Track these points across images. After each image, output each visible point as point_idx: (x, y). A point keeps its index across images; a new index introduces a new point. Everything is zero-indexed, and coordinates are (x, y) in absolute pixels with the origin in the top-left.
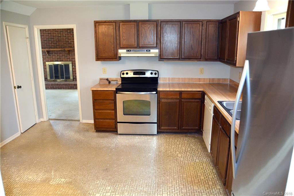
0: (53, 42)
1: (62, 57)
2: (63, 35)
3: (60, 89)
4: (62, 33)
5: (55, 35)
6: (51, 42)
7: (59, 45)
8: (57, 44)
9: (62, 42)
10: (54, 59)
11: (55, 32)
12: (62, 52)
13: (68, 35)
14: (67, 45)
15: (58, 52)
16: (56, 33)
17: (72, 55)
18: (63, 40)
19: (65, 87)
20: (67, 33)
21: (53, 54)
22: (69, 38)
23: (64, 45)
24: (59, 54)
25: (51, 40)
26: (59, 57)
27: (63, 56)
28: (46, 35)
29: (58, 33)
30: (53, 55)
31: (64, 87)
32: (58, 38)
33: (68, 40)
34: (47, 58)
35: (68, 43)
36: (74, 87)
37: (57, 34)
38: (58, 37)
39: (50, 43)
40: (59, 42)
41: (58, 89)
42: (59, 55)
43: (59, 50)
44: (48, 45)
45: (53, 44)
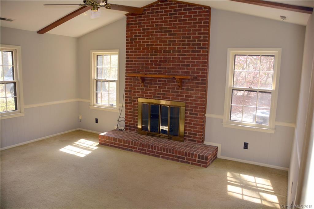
0: (153, 61)
1: (167, 91)
2: (175, 48)
4: (173, 45)
5: (160, 48)
6: (151, 61)
7: (165, 68)
8: (161, 65)
9: (172, 62)
10: (153, 93)
11: (160, 42)
12: (168, 81)
13: (185, 48)
14: (180, 69)
15: (162, 81)
16: (161, 45)
17: (188, 89)
18: (173, 58)
20: (183, 45)
21: (152, 84)
22: (185, 55)
23: (174, 68)
24: (163, 84)
25: (150, 58)
26: (163, 91)
27: (170, 90)
28: (143, 49)
29: (165, 45)
30: (153, 87)
32: (163, 55)
33: (183, 58)
34: (140, 91)
35: (182, 65)
36: (183, 158)
37: (163, 46)
38: (164, 52)
39: (150, 62)
40: (166, 61)
42: (162, 88)
43: (163, 78)
44: (146, 67)
45: (154, 66)
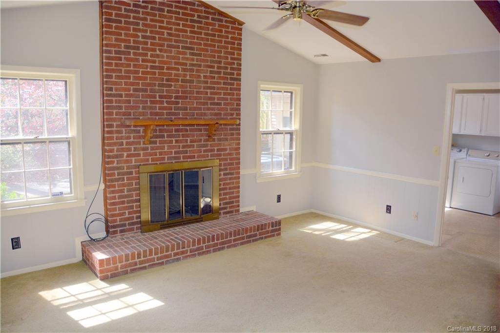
0: (165, 97)
1: (189, 146)
2: (199, 76)
3: (219, 249)
4: (198, 71)
5: (176, 75)
6: (160, 97)
7: (186, 109)
8: (177, 103)
9: (196, 98)
10: (166, 153)
11: (176, 64)
12: (191, 130)
13: (214, 78)
14: (209, 109)
15: (182, 130)
16: (178, 70)
17: (219, 140)
18: (198, 93)
19: (235, 240)
20: (211, 72)
21: (163, 136)
22: (214, 88)
23: (200, 109)
24: (183, 136)
25: (159, 91)
26: (184, 147)
27: (195, 144)
29: (184, 70)
30: (165, 142)
31: (230, 241)
32: (182, 86)
33: (211, 93)
34: (142, 152)
35: (211, 104)
37: (180, 72)
38: (183, 81)
39: (158, 99)
40: (186, 98)
41: (214, 251)
42: (181, 141)
43: (183, 125)
44: (151, 108)
45: (165, 105)
